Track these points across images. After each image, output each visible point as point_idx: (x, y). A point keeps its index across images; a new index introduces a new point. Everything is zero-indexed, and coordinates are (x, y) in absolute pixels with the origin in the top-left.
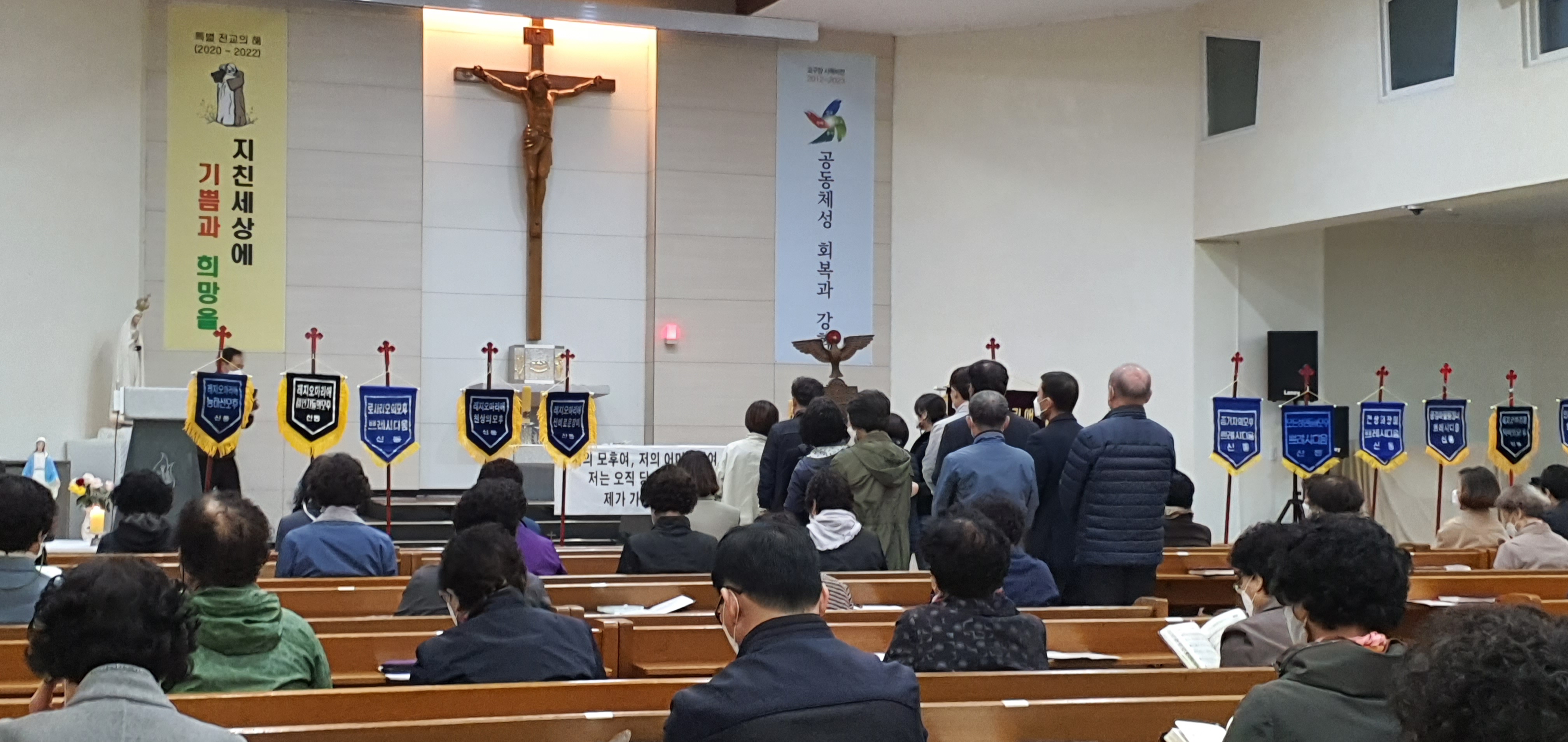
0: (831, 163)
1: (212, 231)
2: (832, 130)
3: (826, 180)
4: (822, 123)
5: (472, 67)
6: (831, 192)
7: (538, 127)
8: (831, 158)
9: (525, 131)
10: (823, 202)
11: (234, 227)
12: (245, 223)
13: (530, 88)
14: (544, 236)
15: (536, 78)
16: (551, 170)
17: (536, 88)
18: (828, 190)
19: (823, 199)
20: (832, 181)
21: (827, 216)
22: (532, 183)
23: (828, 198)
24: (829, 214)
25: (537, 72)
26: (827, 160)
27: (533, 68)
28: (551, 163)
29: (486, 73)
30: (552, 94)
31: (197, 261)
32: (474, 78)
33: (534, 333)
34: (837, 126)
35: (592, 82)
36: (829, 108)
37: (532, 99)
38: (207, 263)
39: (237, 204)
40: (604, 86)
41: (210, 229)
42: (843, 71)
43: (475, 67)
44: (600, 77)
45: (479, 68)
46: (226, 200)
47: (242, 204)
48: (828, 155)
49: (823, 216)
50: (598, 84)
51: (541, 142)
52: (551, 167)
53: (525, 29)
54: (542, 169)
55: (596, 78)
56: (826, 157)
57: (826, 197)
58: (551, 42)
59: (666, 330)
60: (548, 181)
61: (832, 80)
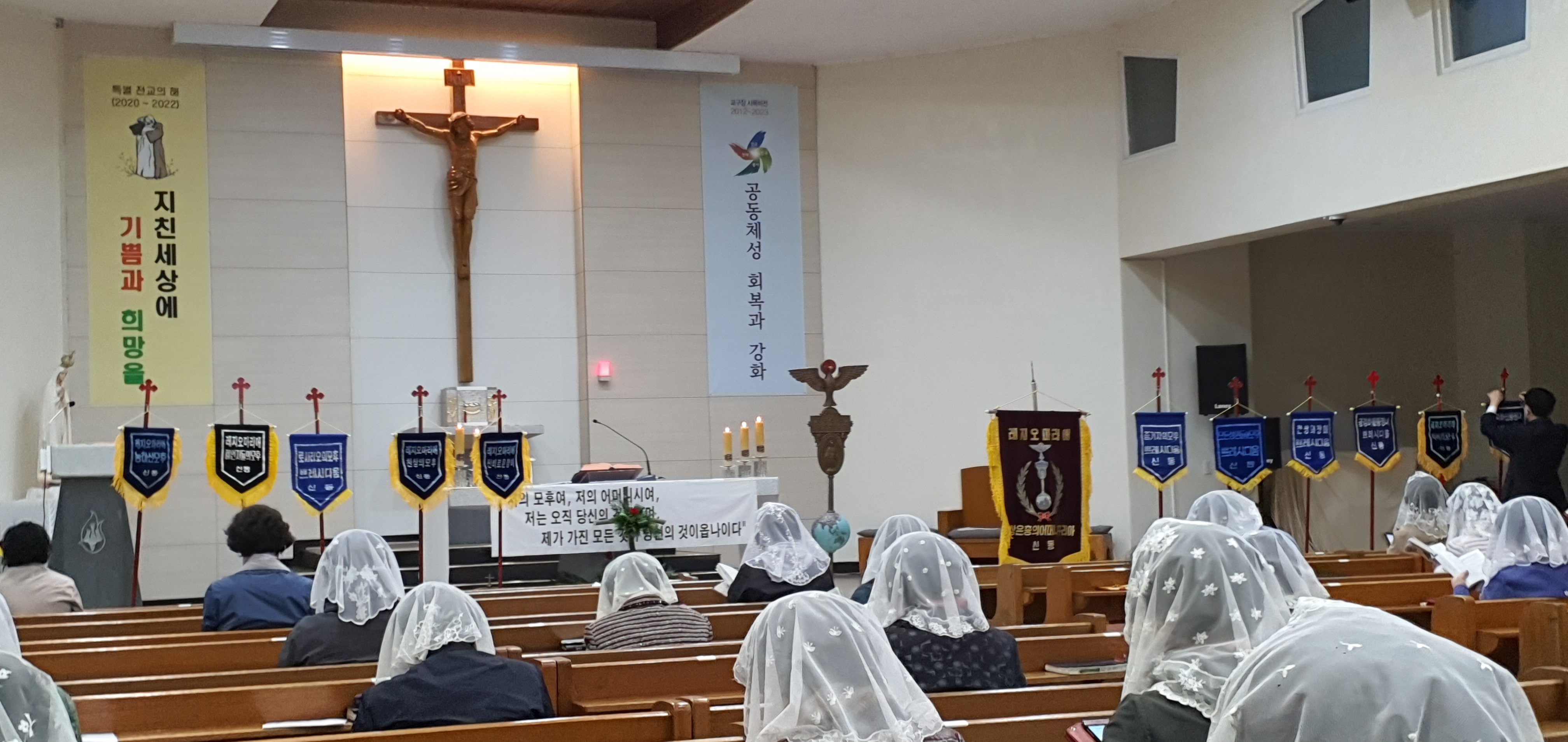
0: (757, 194)
1: (136, 285)
2: (757, 161)
3: (753, 211)
4: (747, 155)
5: (393, 110)
6: (759, 223)
7: (463, 168)
8: (758, 189)
9: (449, 173)
10: (751, 233)
11: (158, 280)
12: (169, 275)
13: (453, 130)
14: (472, 277)
15: (458, 120)
16: (477, 211)
17: (459, 130)
18: (756, 221)
19: (751, 231)
20: (760, 212)
21: (756, 247)
22: (458, 225)
23: (756, 230)
24: (757, 245)
25: (459, 114)
26: (753, 191)
27: (455, 110)
28: (477, 204)
29: (408, 116)
30: (475, 135)
31: (121, 315)
32: (396, 121)
33: (466, 376)
34: (763, 157)
35: (515, 121)
36: (754, 140)
37: (453, 140)
38: (132, 317)
39: (160, 257)
40: (529, 125)
41: (133, 283)
42: (765, 102)
43: (397, 111)
44: (523, 117)
45: (400, 111)
46: (149, 252)
47: (165, 257)
48: (754, 186)
49: (751, 247)
50: (521, 123)
51: (466, 183)
52: (477, 208)
53: (446, 71)
54: (468, 211)
55: (519, 117)
56: (752, 188)
57: (754, 228)
58: (473, 84)
59: (599, 367)
60: (474, 222)
61: (755, 112)
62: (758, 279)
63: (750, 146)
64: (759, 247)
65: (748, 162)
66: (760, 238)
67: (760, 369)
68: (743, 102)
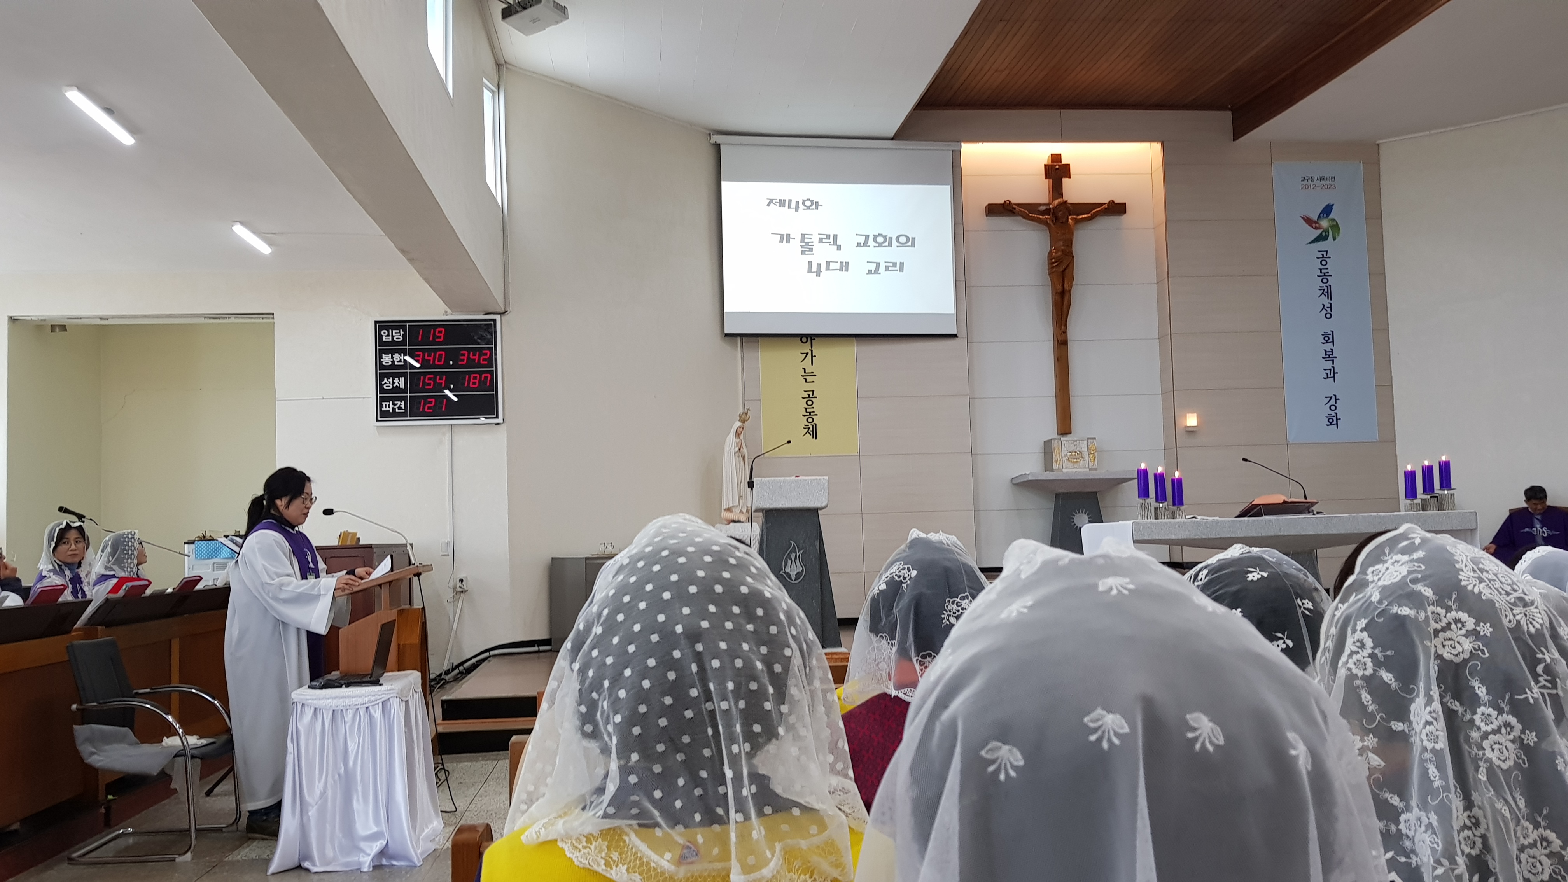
0: (1327, 260)
2: (1326, 231)
3: (1324, 276)
4: (1317, 225)
5: (1003, 202)
6: (1330, 286)
7: (1063, 248)
8: (1328, 256)
9: (1050, 253)
10: (1323, 295)
13: (1053, 215)
15: (1059, 205)
16: (1073, 286)
17: (1059, 216)
18: (1327, 285)
20: (1331, 276)
21: (1328, 308)
22: (1059, 297)
25: (1060, 200)
26: (1324, 258)
27: (1055, 199)
28: (1072, 280)
29: (1015, 206)
30: (1071, 219)
32: (1004, 211)
34: (1332, 227)
35: (1106, 206)
36: (1323, 211)
37: (1054, 225)
40: (1117, 209)
42: (1334, 178)
43: (1005, 202)
44: (1113, 201)
45: (1008, 202)
48: (1325, 253)
49: (1324, 308)
50: (1111, 207)
51: (1065, 261)
52: (1074, 283)
53: (1045, 165)
54: (1066, 286)
55: (1109, 202)
56: (1323, 255)
57: (1326, 290)
58: (1068, 175)
59: (1186, 418)
60: (1072, 294)
61: (1324, 186)
62: (1331, 337)
63: (1319, 217)
64: (1331, 307)
65: (1319, 232)
66: (1331, 300)
67: (1335, 419)
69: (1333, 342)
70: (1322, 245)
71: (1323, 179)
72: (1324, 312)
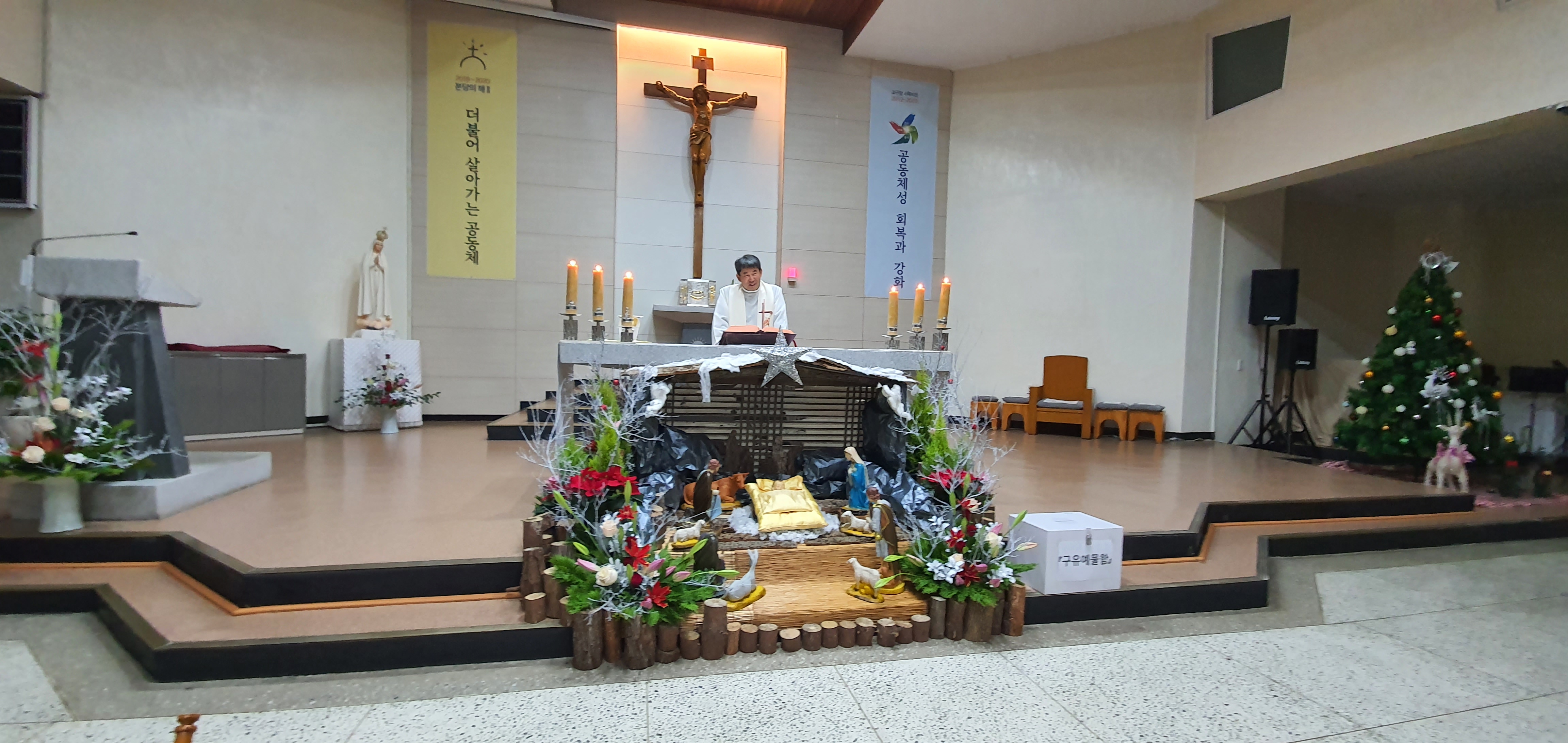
0: (906, 158)
2: (907, 135)
3: (903, 170)
4: (901, 130)
5: (655, 83)
6: (907, 178)
7: (701, 127)
8: (907, 155)
9: (692, 130)
10: (900, 185)
13: (694, 97)
15: (702, 91)
16: (710, 159)
17: (699, 99)
18: (904, 177)
20: (908, 170)
22: (696, 166)
25: (702, 88)
29: (666, 89)
30: (711, 103)
32: (658, 93)
33: (698, 272)
34: (912, 132)
35: (740, 97)
36: (907, 120)
37: (697, 108)
40: (750, 101)
42: (916, 94)
44: (746, 94)
45: (659, 83)
49: (900, 195)
50: (744, 99)
51: (702, 137)
52: (710, 155)
54: (703, 156)
55: (743, 94)
56: (903, 154)
57: (903, 182)
58: (712, 68)
59: (789, 272)
60: (708, 165)
61: (908, 100)
62: (903, 218)
63: (903, 124)
64: (905, 195)
65: (902, 136)
66: (906, 189)
67: (901, 282)
68: (901, 93)
69: (905, 222)
70: (903, 146)
71: (909, 94)
72: (900, 198)
